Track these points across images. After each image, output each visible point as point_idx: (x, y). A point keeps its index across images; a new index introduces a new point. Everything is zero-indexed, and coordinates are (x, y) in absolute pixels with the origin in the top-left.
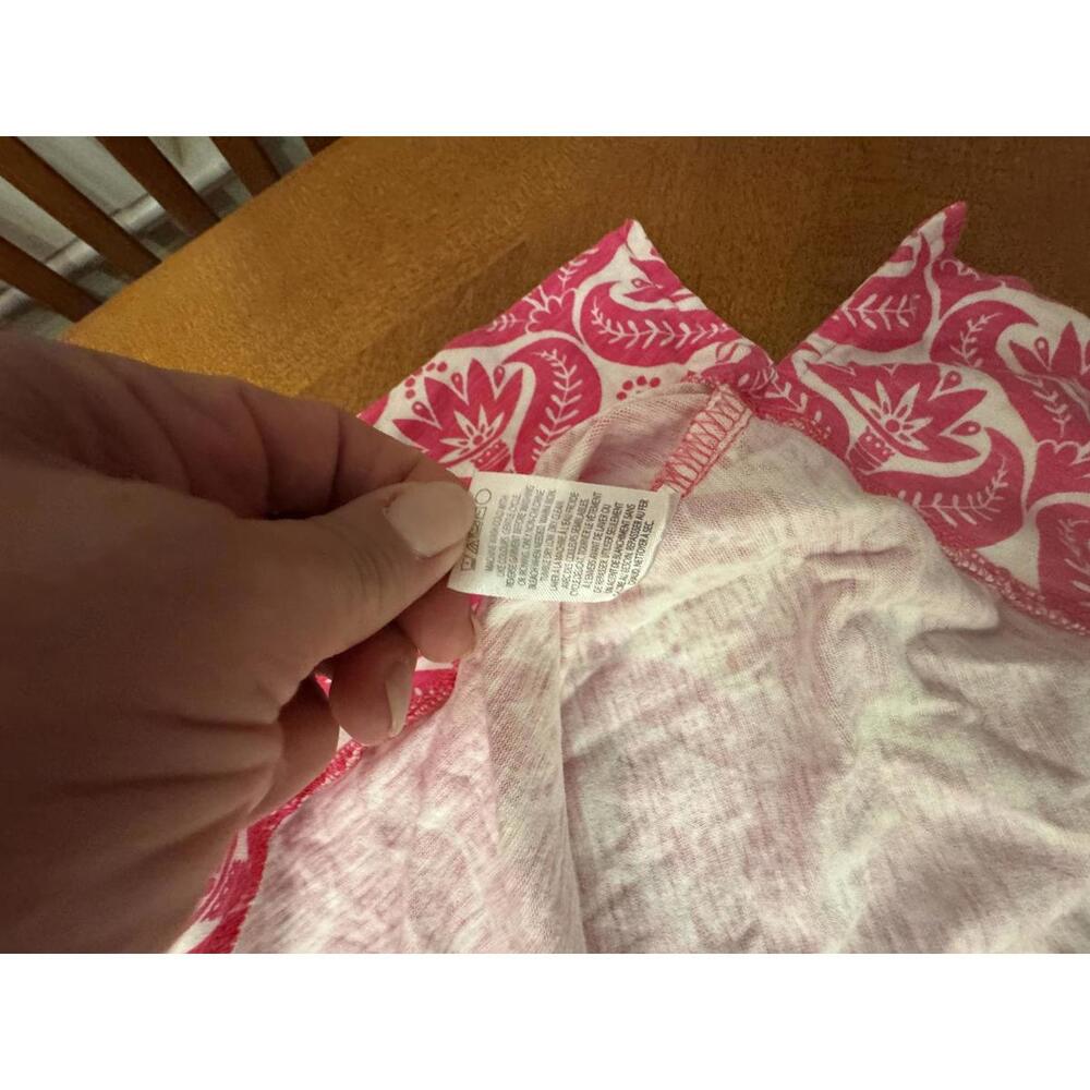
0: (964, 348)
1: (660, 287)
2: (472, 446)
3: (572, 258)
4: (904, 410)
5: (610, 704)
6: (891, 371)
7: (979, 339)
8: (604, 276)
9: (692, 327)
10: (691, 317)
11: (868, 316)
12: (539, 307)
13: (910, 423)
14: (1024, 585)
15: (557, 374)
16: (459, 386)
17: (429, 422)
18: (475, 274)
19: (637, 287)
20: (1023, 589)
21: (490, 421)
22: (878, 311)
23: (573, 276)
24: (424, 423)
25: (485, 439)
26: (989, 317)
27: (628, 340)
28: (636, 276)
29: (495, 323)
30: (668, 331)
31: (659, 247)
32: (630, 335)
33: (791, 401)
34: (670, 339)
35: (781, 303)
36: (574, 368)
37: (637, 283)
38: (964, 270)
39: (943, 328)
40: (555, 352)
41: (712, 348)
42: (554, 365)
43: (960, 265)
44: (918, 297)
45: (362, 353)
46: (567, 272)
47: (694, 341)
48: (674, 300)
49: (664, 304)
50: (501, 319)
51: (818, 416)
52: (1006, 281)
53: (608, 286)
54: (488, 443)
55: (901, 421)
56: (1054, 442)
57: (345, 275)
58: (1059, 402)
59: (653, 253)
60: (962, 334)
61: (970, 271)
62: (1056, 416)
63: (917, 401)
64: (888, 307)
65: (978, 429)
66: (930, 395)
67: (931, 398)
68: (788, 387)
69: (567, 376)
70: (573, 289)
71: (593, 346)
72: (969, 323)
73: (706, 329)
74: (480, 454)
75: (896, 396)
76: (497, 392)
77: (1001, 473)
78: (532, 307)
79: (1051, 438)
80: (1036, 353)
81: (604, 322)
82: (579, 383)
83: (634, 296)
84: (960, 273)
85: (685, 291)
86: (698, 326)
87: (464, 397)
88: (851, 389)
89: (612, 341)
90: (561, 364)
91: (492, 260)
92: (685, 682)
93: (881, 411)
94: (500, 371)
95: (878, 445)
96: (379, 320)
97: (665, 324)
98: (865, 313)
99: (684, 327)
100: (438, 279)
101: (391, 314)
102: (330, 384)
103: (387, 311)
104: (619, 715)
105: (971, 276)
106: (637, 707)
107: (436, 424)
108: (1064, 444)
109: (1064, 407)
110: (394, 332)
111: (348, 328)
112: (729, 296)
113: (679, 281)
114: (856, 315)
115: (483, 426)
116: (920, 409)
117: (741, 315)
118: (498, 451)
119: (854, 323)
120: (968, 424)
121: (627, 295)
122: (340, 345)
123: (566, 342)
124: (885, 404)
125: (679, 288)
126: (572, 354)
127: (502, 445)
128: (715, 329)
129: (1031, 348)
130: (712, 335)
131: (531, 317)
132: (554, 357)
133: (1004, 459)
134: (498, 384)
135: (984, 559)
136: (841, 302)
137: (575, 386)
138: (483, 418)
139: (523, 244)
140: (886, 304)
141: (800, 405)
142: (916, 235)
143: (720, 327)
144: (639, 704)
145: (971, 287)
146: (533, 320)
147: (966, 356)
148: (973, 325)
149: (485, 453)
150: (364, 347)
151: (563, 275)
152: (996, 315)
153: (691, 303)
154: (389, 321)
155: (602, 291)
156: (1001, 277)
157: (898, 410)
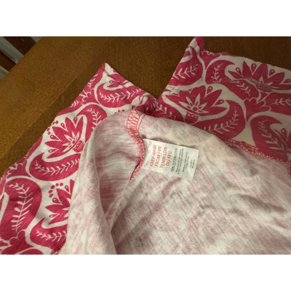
0: (215, 76)
1: (119, 81)
2: (72, 144)
3: (91, 79)
4: (197, 103)
5: (129, 220)
6: (190, 92)
7: (219, 73)
8: (101, 82)
9: (130, 92)
10: (129, 89)
11: (182, 75)
12: (84, 96)
13: (200, 107)
14: (251, 145)
15: (93, 115)
16: (64, 126)
17: (57, 140)
18: (63, 92)
19: (111, 83)
20: (251, 147)
21: (76, 135)
22: (184, 73)
23: (92, 84)
24: (56, 141)
25: (76, 141)
26: (220, 65)
27: (112, 100)
28: (111, 80)
29: (73, 105)
30: (123, 95)
31: (115, 69)
32: (112, 99)
33: (162, 111)
34: (124, 97)
35: (154, 78)
36: (98, 113)
37: (111, 82)
38: (209, 53)
39: (207, 72)
40: (91, 109)
41: (137, 98)
42: (92, 113)
43: (207, 52)
44: (197, 65)
45: (34, 124)
46: (90, 84)
47: (132, 96)
48: (123, 85)
49: (120, 87)
50: (74, 103)
51: (171, 113)
52: (222, 54)
53: (103, 85)
54: (77, 142)
55: (197, 107)
56: (248, 99)
57: (26, 101)
58: (245, 86)
59: (114, 72)
60: (213, 72)
61: (211, 53)
62: (246, 91)
63: (201, 99)
64: (187, 71)
65: (223, 101)
66: (204, 96)
67: (205, 97)
68: (161, 106)
69: (96, 115)
70: (93, 89)
71: (103, 104)
72: (215, 68)
73: (135, 92)
74: (75, 146)
75: (193, 100)
76: (76, 126)
77: (236, 112)
78: (82, 97)
79: (247, 98)
80: (237, 72)
81: (104, 96)
82: (100, 116)
83: (111, 86)
84: (208, 55)
85: (126, 81)
86: (132, 91)
87: (66, 130)
88: (179, 102)
89: (108, 102)
90: (94, 112)
91: (67, 86)
92: (152, 205)
93: (190, 106)
94: (76, 119)
95: (193, 116)
96: (37, 113)
97: (122, 93)
98: (180, 75)
99: (128, 92)
100: (53, 96)
101: (40, 110)
102: (26, 135)
103: (39, 109)
104: (133, 222)
105: (212, 55)
106: (138, 218)
107: (60, 140)
108: (251, 99)
109: (247, 88)
110: (42, 115)
111: (29, 117)
112: (139, 79)
113: (124, 78)
114: (178, 76)
115: (74, 137)
116: (202, 101)
117: (144, 85)
118: (80, 144)
119: (178, 78)
120: (220, 101)
121: (108, 87)
122: (27, 123)
123: (94, 105)
124: (190, 103)
125: (124, 81)
126: (96, 108)
127: (81, 142)
128: (138, 91)
129: (235, 71)
130: (137, 93)
131: (83, 100)
132: (91, 111)
133: (235, 108)
134: (75, 123)
135: (235, 141)
136: (173, 74)
137: (99, 118)
138: (73, 135)
139: (76, 79)
140: (186, 70)
141: (165, 111)
142: (189, 47)
143: (139, 90)
144: (139, 217)
145: (212, 57)
146: (84, 101)
147: (216, 78)
148: (216, 69)
149: (77, 145)
150: (34, 122)
151: (89, 85)
152: (222, 64)
153: (129, 84)
154: (40, 112)
155: (101, 87)
156: (220, 53)
157: (195, 104)
